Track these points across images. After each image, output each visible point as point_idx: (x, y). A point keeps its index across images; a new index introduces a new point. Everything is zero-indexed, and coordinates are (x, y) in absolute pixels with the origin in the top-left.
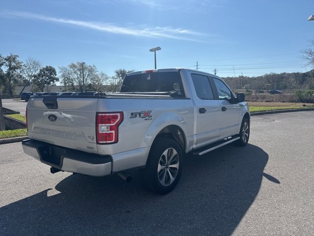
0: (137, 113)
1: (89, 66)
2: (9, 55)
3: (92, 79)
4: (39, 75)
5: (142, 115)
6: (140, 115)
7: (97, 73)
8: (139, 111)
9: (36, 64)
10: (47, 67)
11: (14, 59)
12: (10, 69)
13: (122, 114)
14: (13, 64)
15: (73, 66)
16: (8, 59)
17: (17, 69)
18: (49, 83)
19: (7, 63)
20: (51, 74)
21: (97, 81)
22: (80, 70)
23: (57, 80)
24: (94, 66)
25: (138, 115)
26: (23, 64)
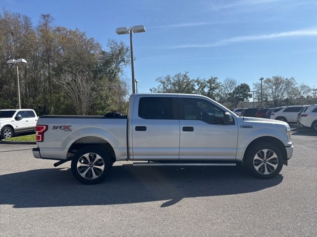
0: (58, 127)
1: (287, 79)
2: (210, 78)
3: (289, 93)
4: (234, 92)
5: (62, 128)
6: (60, 128)
7: (296, 86)
8: (61, 125)
9: (232, 83)
10: (242, 84)
11: (214, 81)
12: (211, 89)
13: (47, 126)
14: (213, 85)
15: (268, 81)
16: (210, 82)
17: (216, 89)
18: (243, 100)
19: (208, 85)
20: (245, 91)
21: (296, 95)
22: (275, 84)
23: (251, 96)
24: (292, 78)
25: (59, 128)
26: (221, 85)
